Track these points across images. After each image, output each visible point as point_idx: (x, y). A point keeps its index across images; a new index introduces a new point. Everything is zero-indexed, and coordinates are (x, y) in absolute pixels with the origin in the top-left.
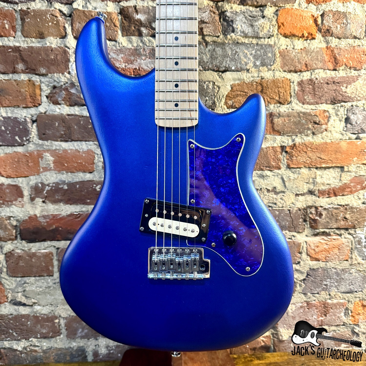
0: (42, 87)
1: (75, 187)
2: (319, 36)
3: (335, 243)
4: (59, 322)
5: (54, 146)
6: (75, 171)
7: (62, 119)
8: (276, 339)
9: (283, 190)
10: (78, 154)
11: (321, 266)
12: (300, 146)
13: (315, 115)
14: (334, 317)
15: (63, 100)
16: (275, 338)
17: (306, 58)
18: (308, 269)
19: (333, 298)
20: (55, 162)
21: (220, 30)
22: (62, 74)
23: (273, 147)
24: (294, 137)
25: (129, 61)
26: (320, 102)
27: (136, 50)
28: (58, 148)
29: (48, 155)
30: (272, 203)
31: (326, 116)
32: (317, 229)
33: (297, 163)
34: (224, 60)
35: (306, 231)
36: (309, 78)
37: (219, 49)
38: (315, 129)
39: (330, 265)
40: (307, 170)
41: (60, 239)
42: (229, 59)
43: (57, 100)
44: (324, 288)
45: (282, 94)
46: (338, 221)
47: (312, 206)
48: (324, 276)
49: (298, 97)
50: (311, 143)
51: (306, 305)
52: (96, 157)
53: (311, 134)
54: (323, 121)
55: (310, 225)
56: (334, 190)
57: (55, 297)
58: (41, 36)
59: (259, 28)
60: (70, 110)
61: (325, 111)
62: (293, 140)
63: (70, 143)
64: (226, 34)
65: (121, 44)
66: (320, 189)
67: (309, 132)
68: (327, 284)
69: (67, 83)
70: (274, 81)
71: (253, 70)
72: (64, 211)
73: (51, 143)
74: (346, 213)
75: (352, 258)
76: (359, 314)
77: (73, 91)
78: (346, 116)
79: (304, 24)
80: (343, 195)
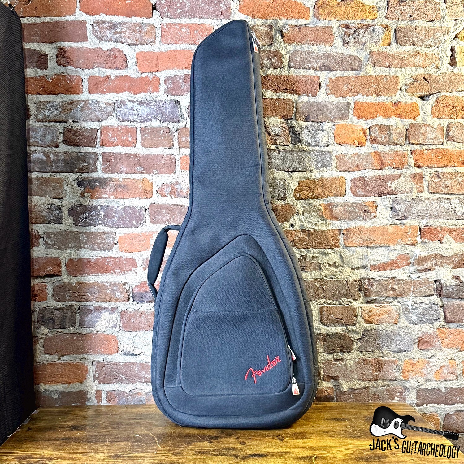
0: (154, 184)
2: (368, 143)
3: (385, 309)
7: (168, 207)
8: (338, 391)
9: (342, 265)
11: (374, 328)
12: (354, 229)
13: (365, 205)
14: (387, 373)
15: (169, 194)
16: (337, 389)
17: (358, 161)
18: (363, 330)
19: (386, 356)
21: (290, 141)
22: (170, 174)
23: (332, 230)
24: (349, 222)
26: (369, 195)
30: (333, 275)
31: (374, 206)
32: (370, 297)
33: (352, 243)
34: (292, 163)
35: (361, 298)
36: (360, 176)
37: (289, 155)
38: (366, 216)
39: (381, 327)
40: (361, 248)
42: (296, 162)
43: (165, 193)
44: (377, 347)
45: (338, 189)
46: (387, 290)
47: (366, 278)
48: (377, 337)
49: (351, 191)
50: (363, 227)
51: (362, 361)
53: (363, 220)
54: (372, 210)
55: (364, 293)
56: (383, 265)
58: (154, 146)
59: (319, 139)
61: (374, 202)
62: (349, 225)
64: (294, 143)
66: (372, 264)
67: (361, 218)
68: (380, 344)
69: (173, 181)
70: (332, 179)
71: (315, 170)
73: (160, 226)
74: (394, 284)
75: (400, 322)
76: (409, 371)
77: (178, 187)
78: (391, 206)
79: (355, 135)
80: (391, 270)
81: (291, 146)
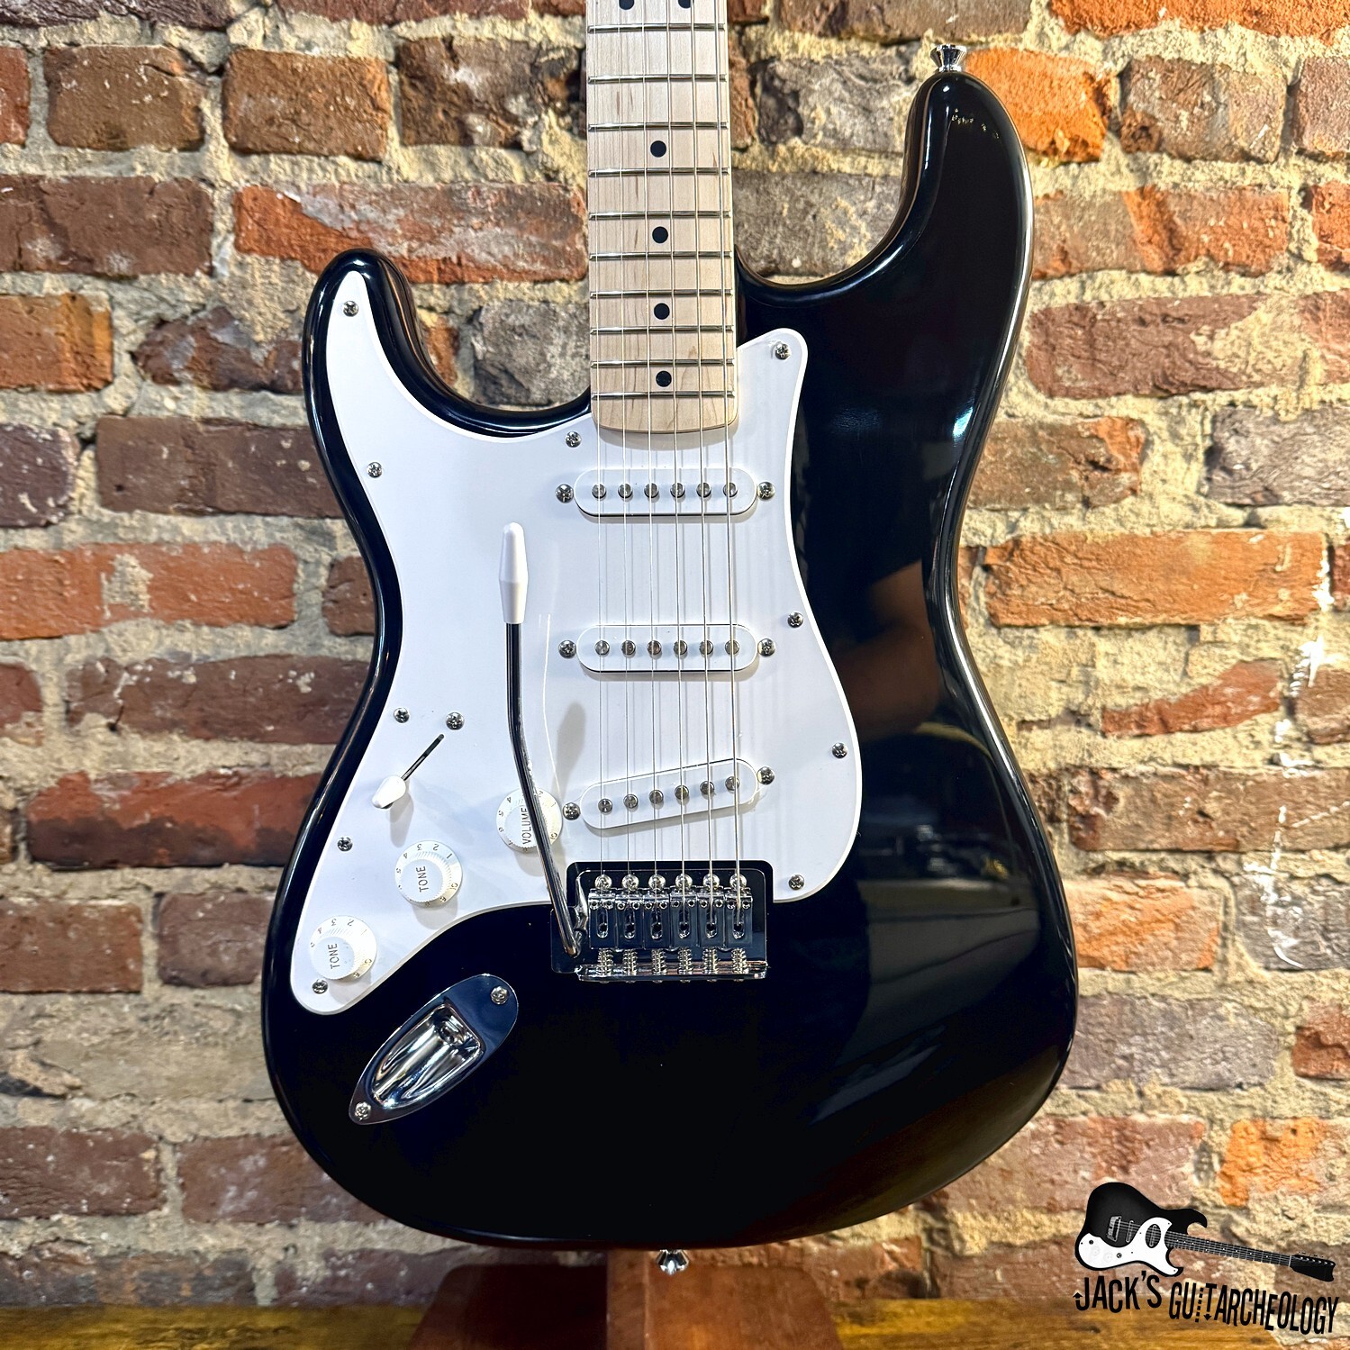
0: (116, 322)
1: (224, 677)
2: (1111, 150)
3: (1164, 903)
4: (157, 1159)
5: (155, 530)
6: (223, 620)
7: (182, 433)
8: (939, 1251)
10: (238, 560)
11: (1110, 988)
12: (1038, 548)
13: (1092, 437)
14: (1154, 1177)
15: (189, 369)
16: (939, 1245)
17: (1063, 228)
19: (1154, 1108)
20: (157, 588)
21: (753, 127)
22: (187, 275)
24: (1014, 515)
25: (425, 232)
26: (1111, 388)
27: (449, 193)
28: (166, 537)
29: (133, 561)
31: (1133, 440)
32: (1095, 851)
33: (1024, 608)
34: (763, 232)
36: (1072, 300)
37: (745, 192)
38: (1092, 487)
39: (1143, 982)
40: (1063, 633)
41: (166, 861)
42: (780, 229)
43: (169, 366)
44: (1119, 1068)
46: (1175, 823)
47: (1081, 767)
48: (1121, 1024)
49: (1030, 370)
50: (1075, 536)
51: (1052, 1128)
52: (300, 572)
53: (1079, 506)
54: (1122, 458)
55: (1071, 835)
56: (1160, 712)
57: (147, 1069)
58: (115, 141)
59: (891, 119)
60: (214, 404)
61: (1129, 422)
62: (1013, 527)
63: (211, 521)
64: (774, 138)
65: (398, 172)
66: (1110, 705)
67: (1070, 497)
68: (1132, 1055)
69: (204, 306)
72: (183, 762)
73: (145, 519)
74: (1204, 796)
75: (1224, 962)
76: (1250, 1169)
77: (223, 336)
78: (1208, 443)
79: (1055, 105)
80: (1195, 730)
81: (756, 148)
